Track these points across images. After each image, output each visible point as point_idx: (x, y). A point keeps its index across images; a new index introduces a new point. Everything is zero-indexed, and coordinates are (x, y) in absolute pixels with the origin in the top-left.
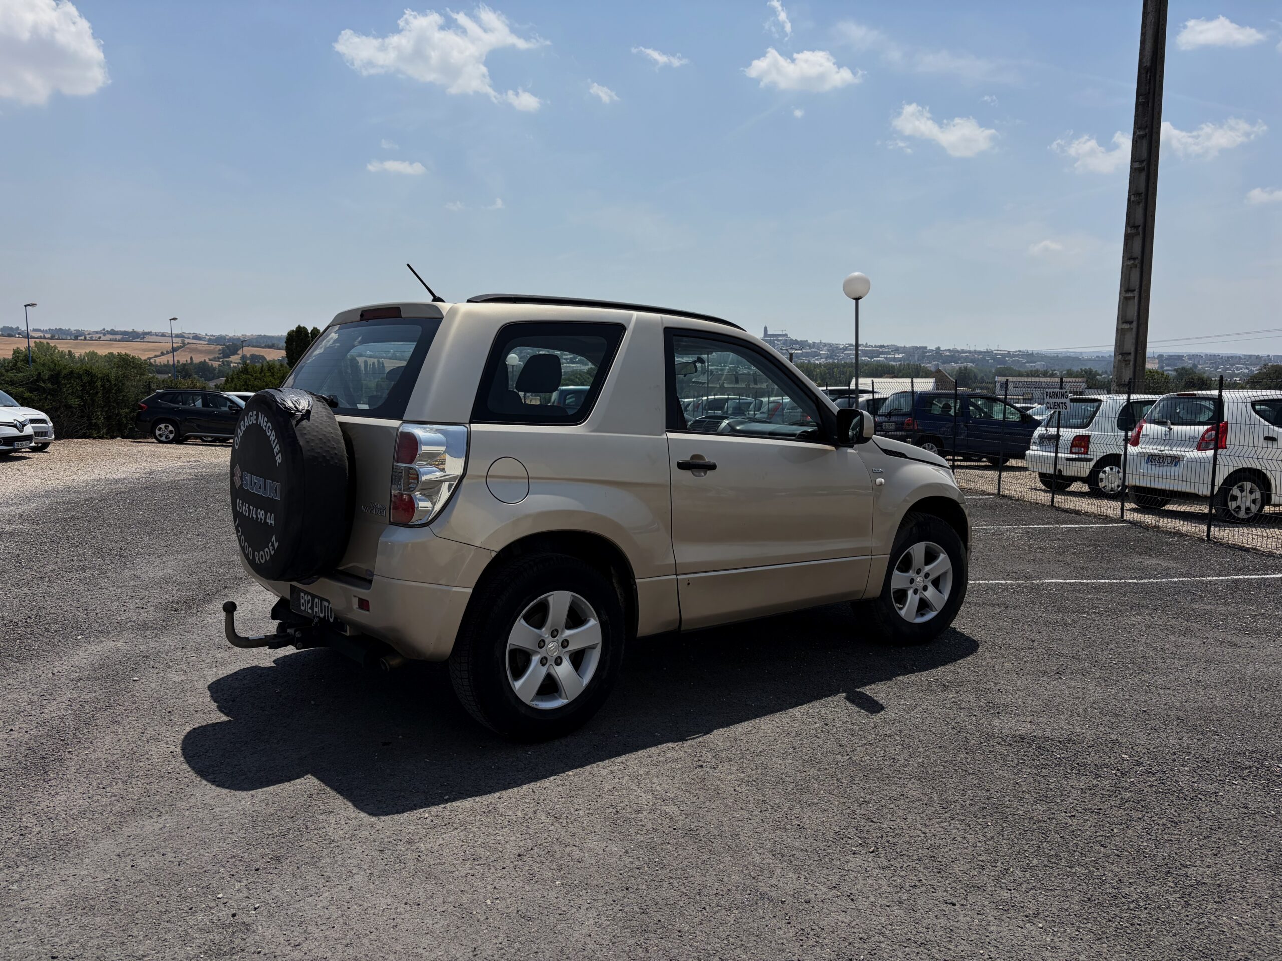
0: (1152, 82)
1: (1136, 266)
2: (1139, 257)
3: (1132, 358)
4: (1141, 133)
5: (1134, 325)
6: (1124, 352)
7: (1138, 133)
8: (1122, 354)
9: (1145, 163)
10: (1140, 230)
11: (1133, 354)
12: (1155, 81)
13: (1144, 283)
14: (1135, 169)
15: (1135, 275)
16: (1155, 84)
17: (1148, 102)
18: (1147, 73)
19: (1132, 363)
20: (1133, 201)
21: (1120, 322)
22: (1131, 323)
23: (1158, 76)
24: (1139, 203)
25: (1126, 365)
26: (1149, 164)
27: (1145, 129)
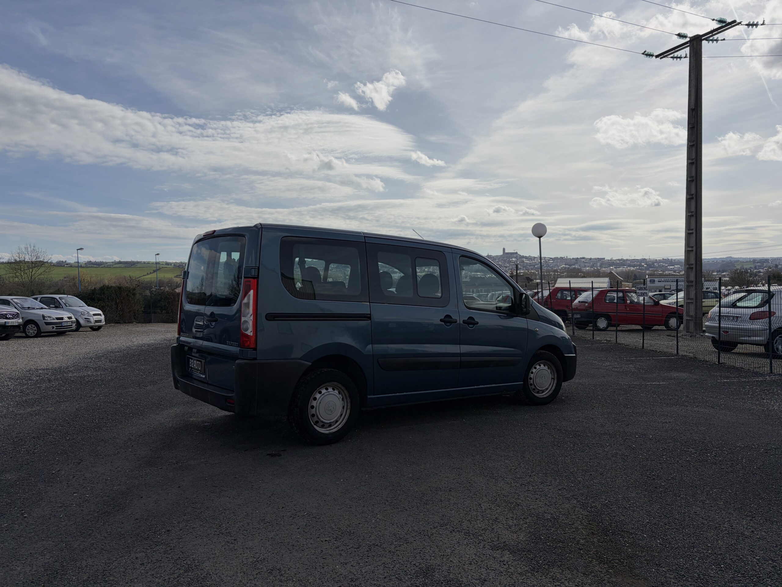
0: (696, 117)
1: (693, 216)
2: (695, 211)
3: (694, 266)
4: (692, 144)
5: (694, 249)
6: (690, 263)
7: (690, 144)
8: (689, 265)
9: (694, 161)
10: (694, 196)
11: (694, 264)
12: (697, 116)
13: (698, 225)
14: (690, 163)
15: (693, 220)
16: (697, 118)
17: (694, 127)
18: (693, 112)
19: (694, 269)
20: (690, 181)
21: (686, 247)
22: (692, 247)
23: (699, 114)
24: (692, 181)
25: (691, 270)
26: (697, 160)
27: (693, 142)
